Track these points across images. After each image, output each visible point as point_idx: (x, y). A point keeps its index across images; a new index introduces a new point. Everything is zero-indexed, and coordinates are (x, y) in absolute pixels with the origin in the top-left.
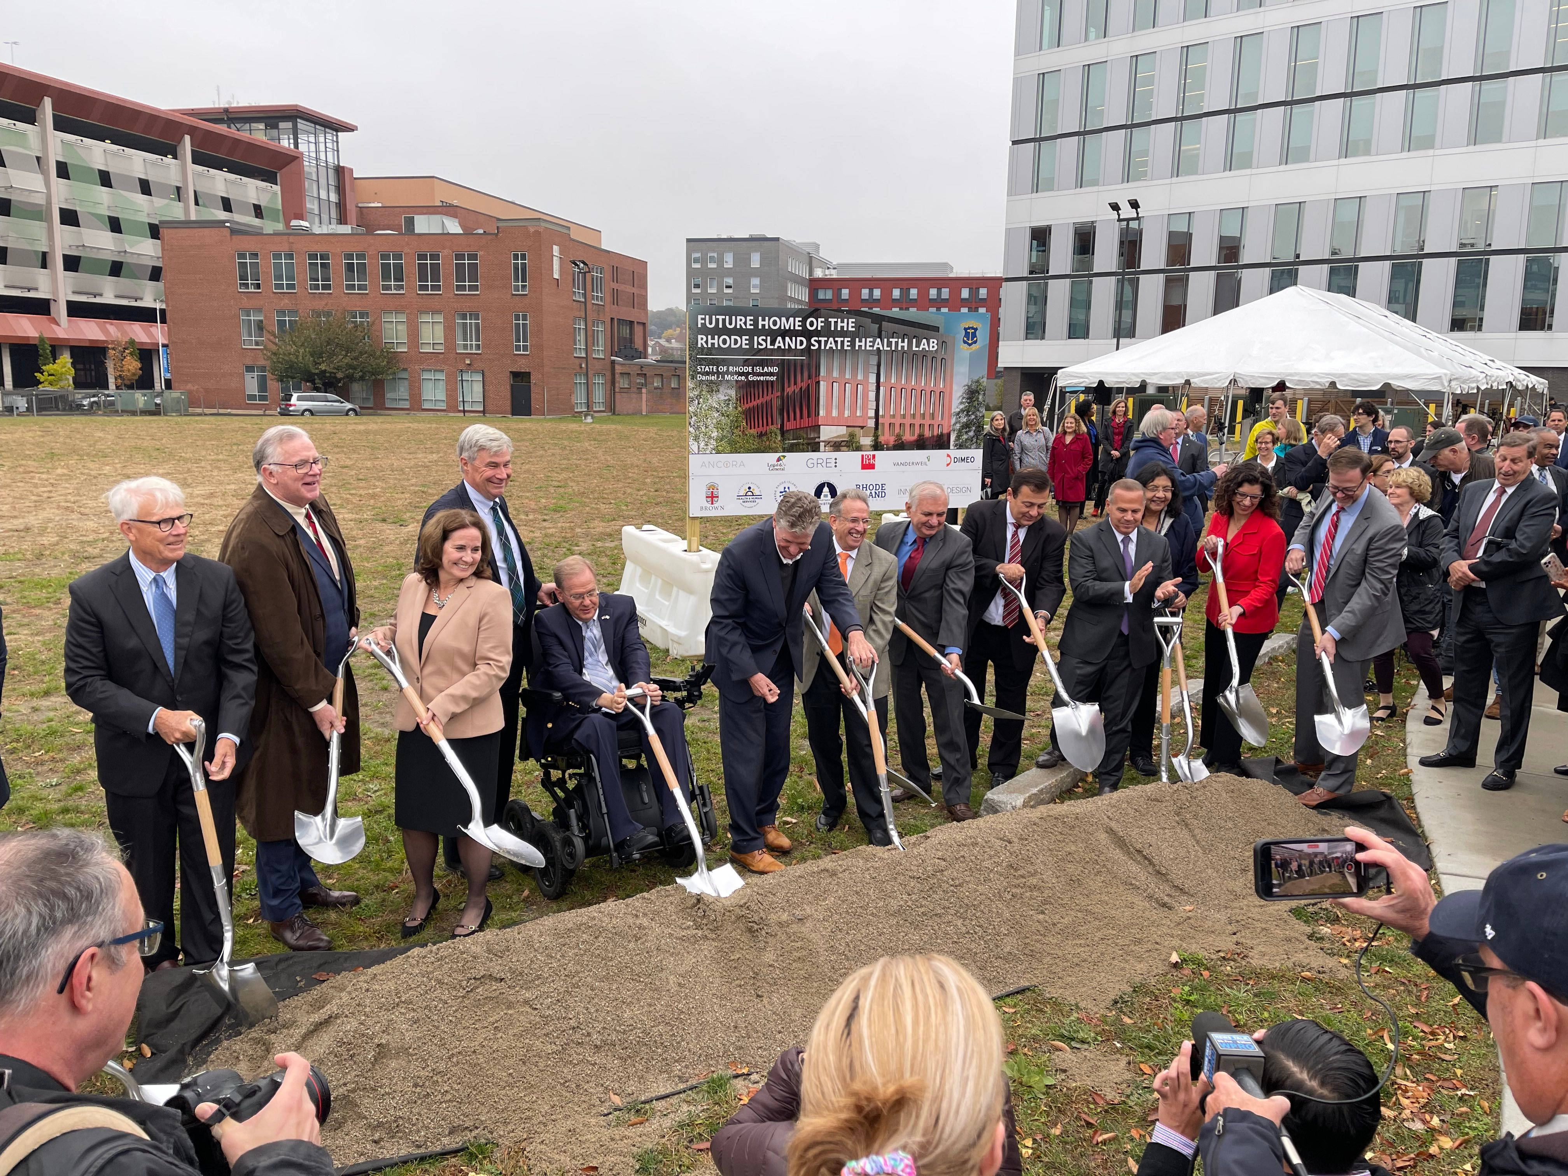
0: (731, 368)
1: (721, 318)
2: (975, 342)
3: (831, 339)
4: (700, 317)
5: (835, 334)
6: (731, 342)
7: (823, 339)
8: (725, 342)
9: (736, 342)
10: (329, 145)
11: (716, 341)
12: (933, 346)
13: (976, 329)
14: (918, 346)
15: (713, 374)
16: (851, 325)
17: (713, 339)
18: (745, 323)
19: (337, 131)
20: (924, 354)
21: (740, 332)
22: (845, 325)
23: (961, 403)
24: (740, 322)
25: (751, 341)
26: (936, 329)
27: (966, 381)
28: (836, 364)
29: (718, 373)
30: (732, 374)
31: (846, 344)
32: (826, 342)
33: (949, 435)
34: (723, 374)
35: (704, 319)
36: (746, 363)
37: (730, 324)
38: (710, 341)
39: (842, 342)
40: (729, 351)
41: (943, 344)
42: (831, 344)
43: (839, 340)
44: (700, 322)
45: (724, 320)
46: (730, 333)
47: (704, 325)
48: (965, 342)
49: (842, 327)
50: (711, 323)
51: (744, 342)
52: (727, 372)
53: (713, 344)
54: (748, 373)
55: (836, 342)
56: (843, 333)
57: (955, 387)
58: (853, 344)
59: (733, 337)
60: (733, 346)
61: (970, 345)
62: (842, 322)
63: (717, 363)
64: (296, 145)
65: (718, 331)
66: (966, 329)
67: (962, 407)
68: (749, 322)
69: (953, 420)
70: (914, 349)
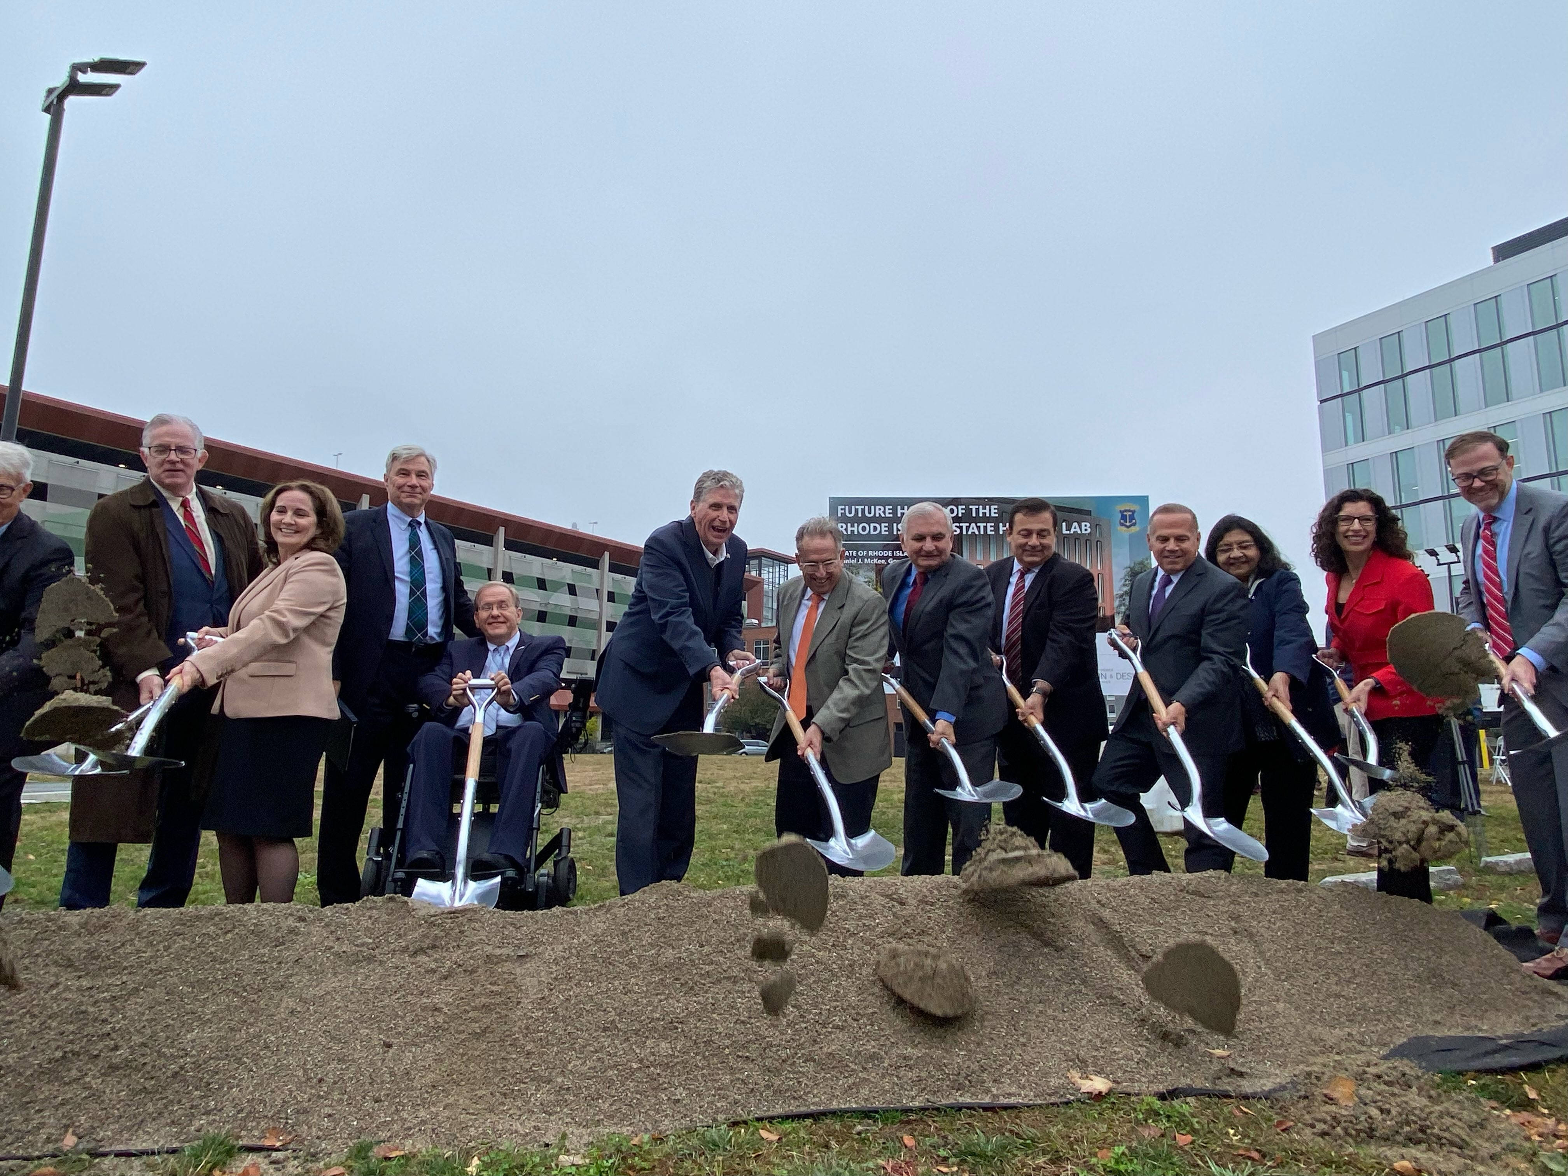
0: (870, 553)
1: (860, 508)
2: (1134, 524)
3: (973, 525)
4: (840, 507)
5: (977, 520)
6: (870, 529)
7: (964, 525)
8: (864, 529)
9: (875, 529)
10: (782, 573)
11: (855, 529)
12: (1086, 528)
13: (1133, 512)
14: (1068, 529)
15: (853, 557)
16: (993, 511)
17: (852, 526)
18: (884, 512)
19: (787, 563)
20: (1076, 537)
21: (879, 520)
22: (987, 511)
23: (1124, 585)
24: (879, 511)
25: (890, 528)
26: (1089, 513)
27: (1128, 563)
28: (979, 547)
29: (858, 557)
30: (872, 558)
31: (989, 529)
32: (968, 528)
33: (1113, 617)
34: (863, 558)
35: (844, 509)
36: (885, 547)
37: (870, 513)
38: (850, 529)
39: (985, 528)
40: (869, 537)
41: (1095, 526)
42: (973, 529)
43: (982, 525)
44: (840, 512)
45: (863, 510)
46: (869, 521)
47: (843, 514)
48: (1122, 525)
49: (984, 514)
50: (850, 513)
51: (883, 529)
52: (867, 557)
53: (853, 531)
54: (888, 557)
55: (979, 528)
56: (986, 519)
57: (1115, 569)
58: (996, 529)
59: (872, 525)
60: (872, 532)
61: (1128, 527)
62: (984, 508)
63: (857, 548)
64: (760, 575)
65: (856, 520)
66: (1122, 512)
67: (1126, 589)
68: (887, 511)
69: (1116, 603)
70: (1064, 532)
